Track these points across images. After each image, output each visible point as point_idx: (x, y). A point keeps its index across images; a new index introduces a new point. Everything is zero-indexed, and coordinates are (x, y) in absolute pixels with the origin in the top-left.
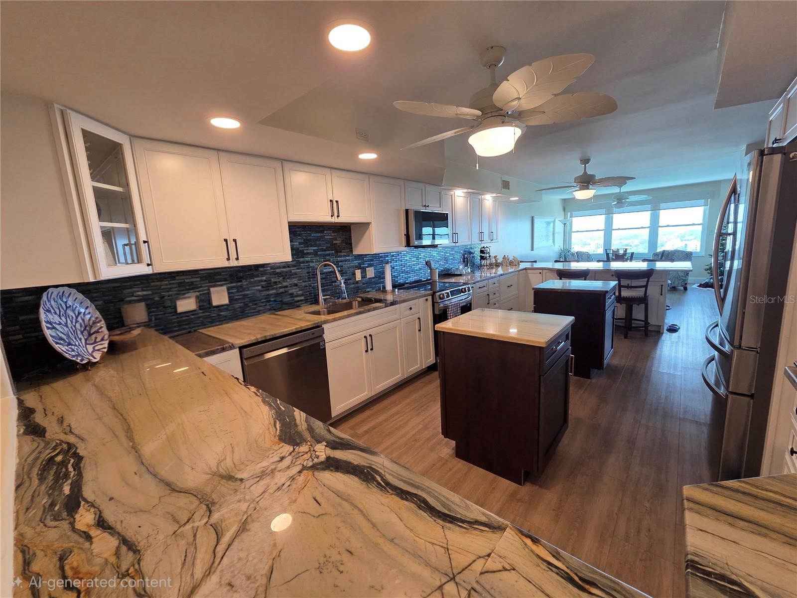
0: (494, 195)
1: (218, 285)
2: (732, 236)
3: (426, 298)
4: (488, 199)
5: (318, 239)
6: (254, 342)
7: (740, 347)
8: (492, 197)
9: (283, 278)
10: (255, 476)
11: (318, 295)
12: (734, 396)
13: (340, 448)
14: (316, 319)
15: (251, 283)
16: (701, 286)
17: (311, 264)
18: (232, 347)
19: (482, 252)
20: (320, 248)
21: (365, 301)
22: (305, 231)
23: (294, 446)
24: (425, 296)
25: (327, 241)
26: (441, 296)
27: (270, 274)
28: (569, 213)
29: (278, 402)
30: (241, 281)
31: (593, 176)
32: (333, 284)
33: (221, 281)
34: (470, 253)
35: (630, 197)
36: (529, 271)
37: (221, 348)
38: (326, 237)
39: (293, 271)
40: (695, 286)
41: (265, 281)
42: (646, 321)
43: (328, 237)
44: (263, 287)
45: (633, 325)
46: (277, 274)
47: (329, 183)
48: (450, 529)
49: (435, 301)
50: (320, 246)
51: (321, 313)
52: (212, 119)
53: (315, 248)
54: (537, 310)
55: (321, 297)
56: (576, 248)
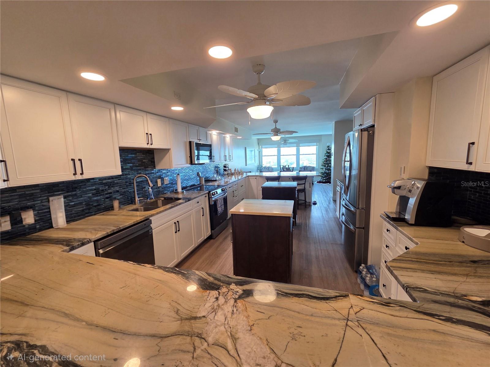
0: (231, 135)
1: (55, 194)
2: (349, 162)
3: (205, 195)
4: (228, 137)
5: (133, 158)
6: (105, 235)
7: (358, 208)
8: (230, 136)
9: (109, 187)
10: (210, 313)
11: (135, 197)
12: (359, 229)
13: (245, 284)
14: (144, 214)
15: (84, 192)
16: (318, 182)
17: (129, 176)
18: (89, 242)
19: (225, 167)
20: (134, 165)
21: (167, 199)
22: (124, 153)
23: (217, 290)
24: (205, 194)
25: (139, 161)
26: (213, 193)
27: (99, 185)
28: (261, 146)
29: (177, 269)
30: (76, 191)
31: (279, 129)
32: (143, 189)
33: (59, 191)
34: (218, 167)
35: (290, 140)
36: (249, 177)
37: (81, 243)
38: (138, 157)
39: (115, 181)
40: (316, 182)
41: (95, 189)
42: (305, 200)
43: (139, 157)
44: (93, 194)
45: (299, 203)
46: (104, 184)
47: (145, 122)
48: (329, 303)
49: (210, 197)
50: (134, 163)
51: (139, 210)
52: (82, 73)
53: (131, 165)
54: (263, 198)
55: (137, 199)
56: (265, 164)
